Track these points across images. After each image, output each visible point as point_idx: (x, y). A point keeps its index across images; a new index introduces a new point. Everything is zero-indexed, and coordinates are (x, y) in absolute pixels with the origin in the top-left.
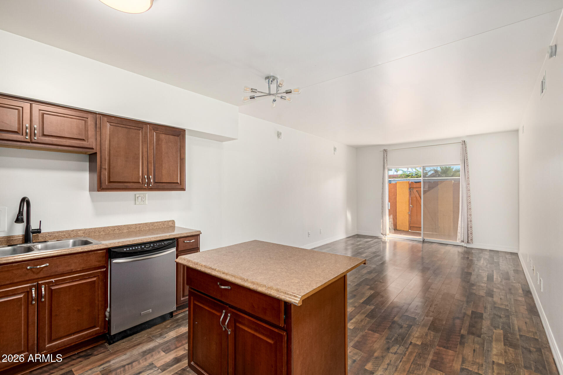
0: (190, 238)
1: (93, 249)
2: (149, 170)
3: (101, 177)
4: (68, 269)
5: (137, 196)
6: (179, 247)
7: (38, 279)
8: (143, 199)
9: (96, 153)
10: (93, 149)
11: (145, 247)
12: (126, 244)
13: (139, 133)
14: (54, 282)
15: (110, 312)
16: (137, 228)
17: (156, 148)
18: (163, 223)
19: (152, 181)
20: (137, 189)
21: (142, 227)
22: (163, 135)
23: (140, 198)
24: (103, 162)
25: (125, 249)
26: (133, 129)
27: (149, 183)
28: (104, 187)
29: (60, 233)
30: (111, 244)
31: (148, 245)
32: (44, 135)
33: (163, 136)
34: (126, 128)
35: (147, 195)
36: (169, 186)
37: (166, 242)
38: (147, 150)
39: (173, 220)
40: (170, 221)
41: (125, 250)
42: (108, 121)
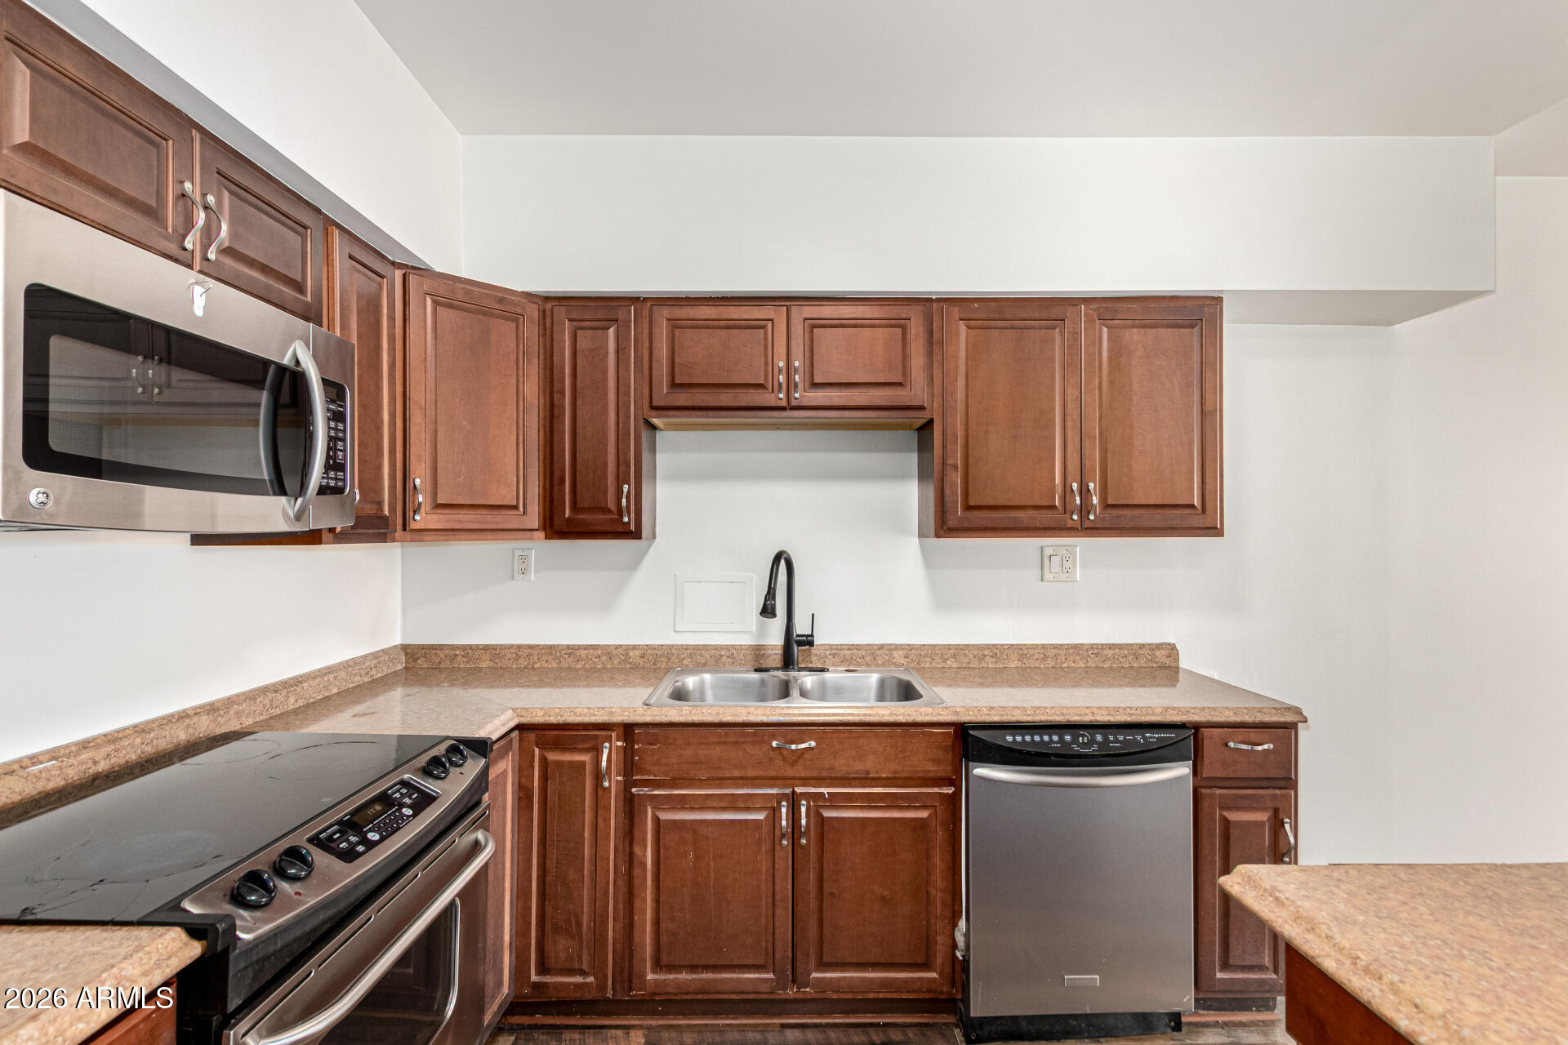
0: (1253, 735)
1: (920, 719)
2: (1087, 463)
3: (945, 493)
4: (858, 766)
5: (1048, 552)
6: (1206, 761)
7: (794, 778)
8: (1066, 564)
9: (931, 421)
10: (922, 408)
11: (1075, 741)
12: (1014, 719)
13: (1053, 340)
14: (827, 795)
15: (967, 935)
16: (1047, 657)
17: (1111, 383)
18: (1136, 650)
19: (1095, 500)
20: (1045, 529)
21: (1063, 657)
22: (1135, 330)
23: (1056, 560)
24: (949, 447)
25: (1010, 734)
26: (1035, 328)
27: (1084, 510)
28: (951, 523)
29: (855, 651)
30: (968, 710)
31: (1084, 736)
32: (815, 385)
33: (1134, 337)
34: (1013, 328)
35: (1078, 549)
36: (1157, 517)
37: (1153, 736)
38: (1077, 393)
39: (1169, 644)
40: (1159, 646)
41: (1009, 739)
42: (963, 316)
